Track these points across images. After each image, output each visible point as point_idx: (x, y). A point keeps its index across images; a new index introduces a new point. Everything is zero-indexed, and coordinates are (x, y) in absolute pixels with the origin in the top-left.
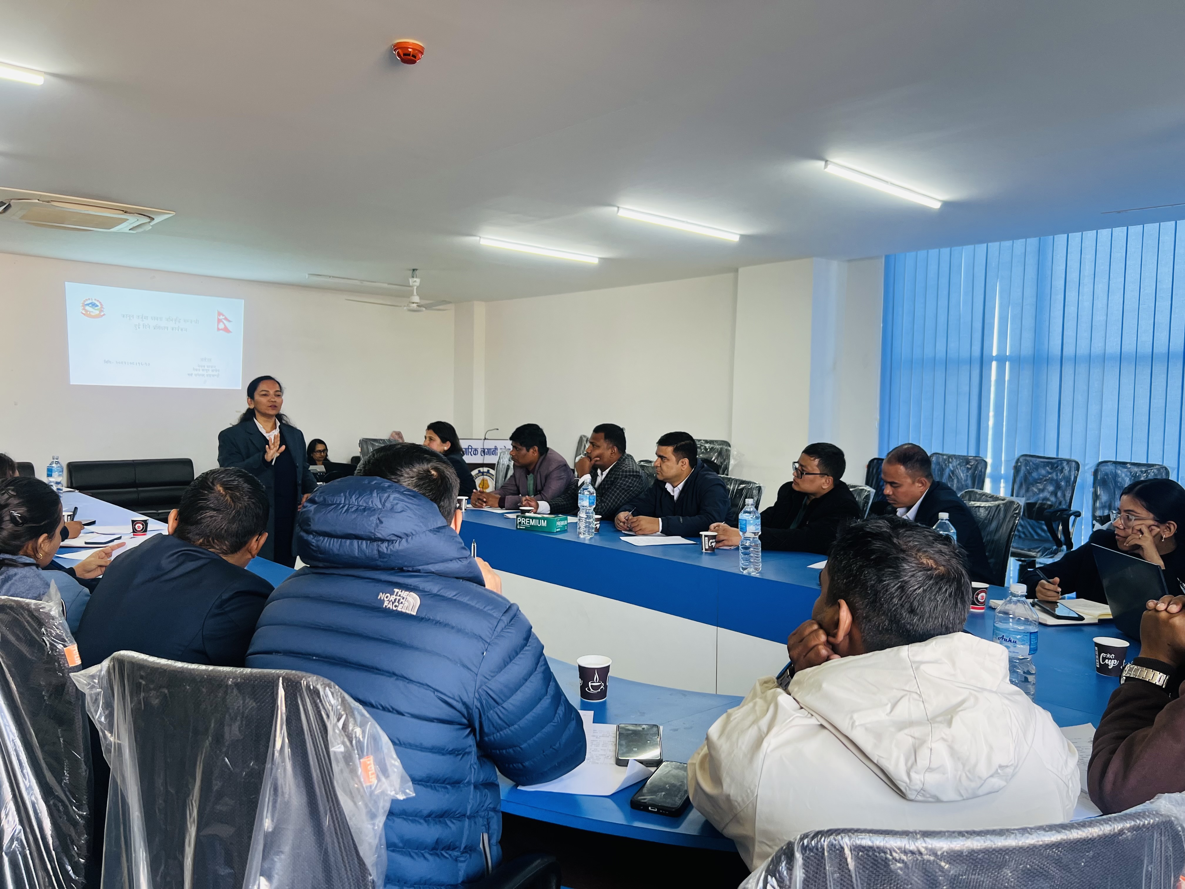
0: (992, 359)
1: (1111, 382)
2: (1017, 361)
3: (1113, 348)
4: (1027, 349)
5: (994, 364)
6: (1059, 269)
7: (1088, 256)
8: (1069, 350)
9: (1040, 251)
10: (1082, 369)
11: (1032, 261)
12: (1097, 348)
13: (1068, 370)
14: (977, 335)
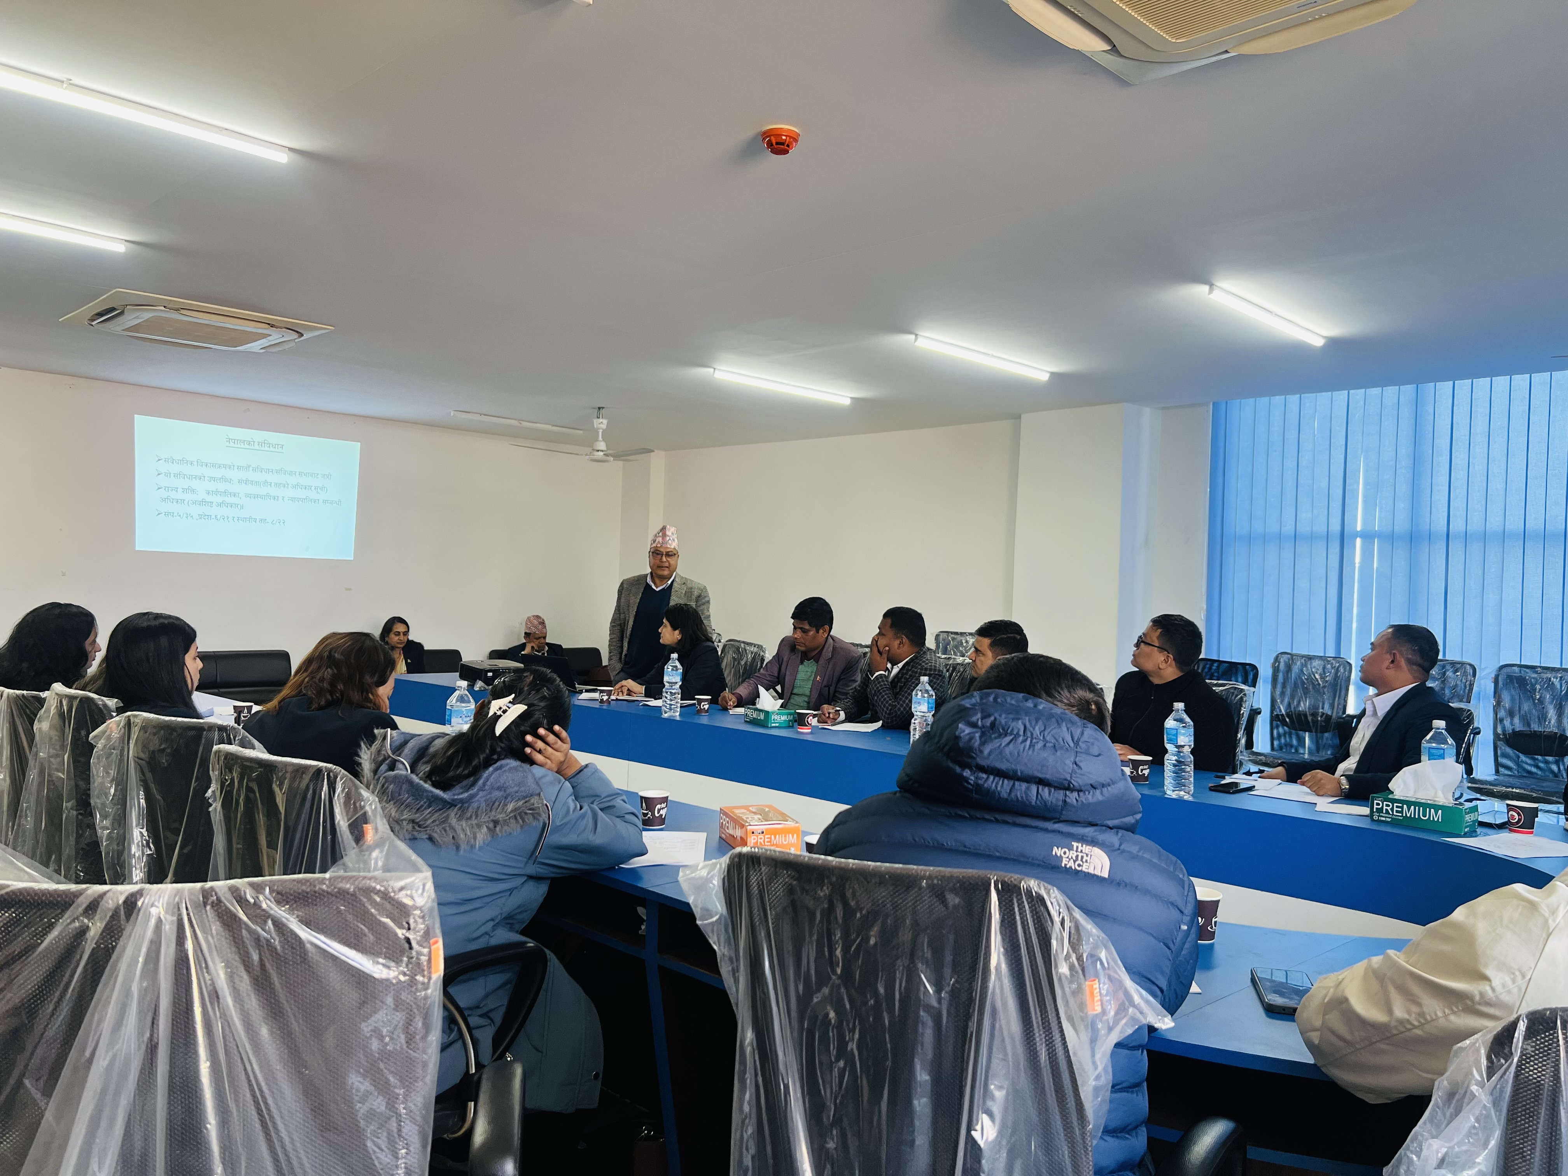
0: (1356, 535)
1: (1513, 566)
2: (1390, 538)
3: (1515, 524)
4: (1402, 523)
5: (1358, 541)
6: (1443, 424)
7: (1481, 410)
8: (1457, 526)
9: (1417, 403)
10: (1475, 549)
11: (1406, 413)
12: (1495, 523)
13: (1456, 549)
14: (1336, 505)
